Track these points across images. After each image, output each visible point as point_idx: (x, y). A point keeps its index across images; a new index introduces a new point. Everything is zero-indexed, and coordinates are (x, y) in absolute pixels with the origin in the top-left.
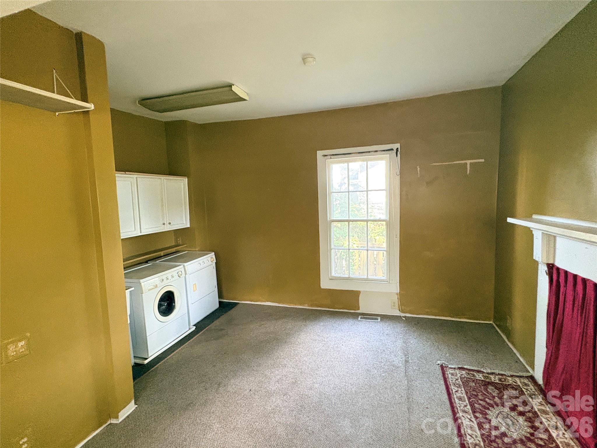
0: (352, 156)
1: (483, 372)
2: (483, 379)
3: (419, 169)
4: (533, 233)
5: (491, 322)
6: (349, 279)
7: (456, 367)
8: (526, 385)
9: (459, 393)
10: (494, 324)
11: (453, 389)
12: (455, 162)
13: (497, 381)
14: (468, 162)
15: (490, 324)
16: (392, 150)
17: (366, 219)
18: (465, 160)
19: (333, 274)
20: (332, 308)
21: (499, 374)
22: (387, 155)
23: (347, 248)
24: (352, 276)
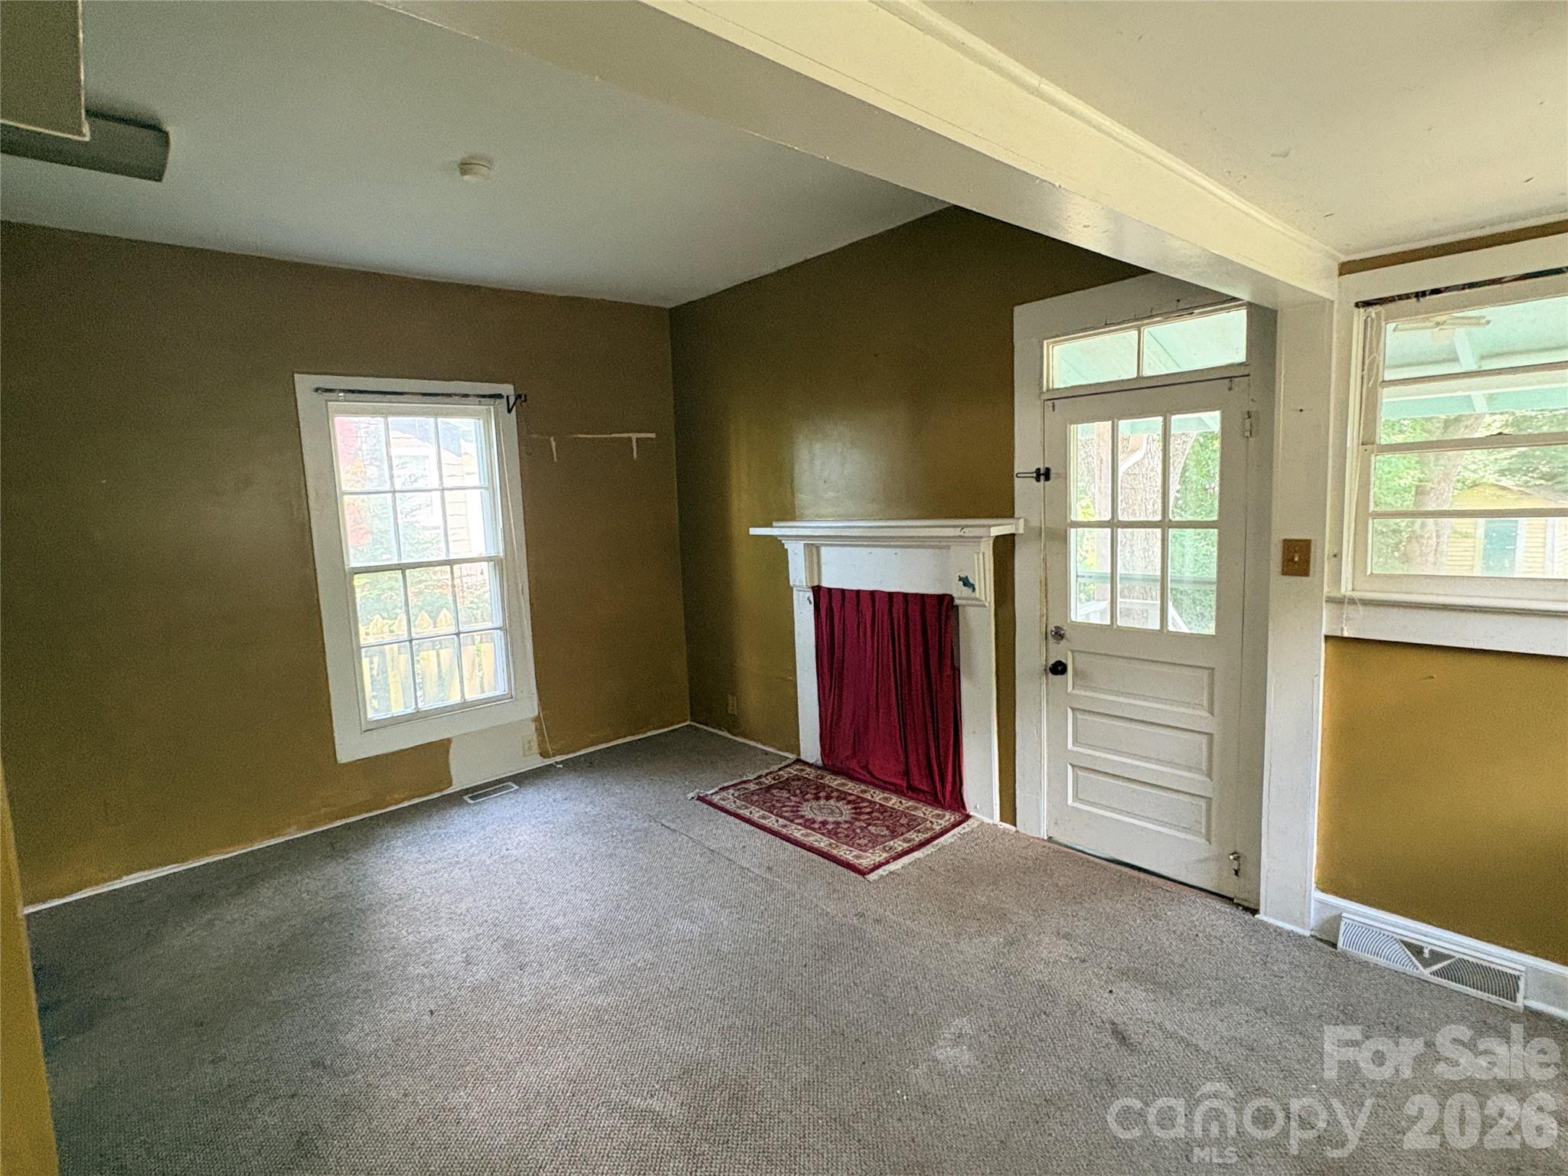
0: (406, 400)
1: (751, 781)
2: (758, 787)
3: (554, 444)
4: (786, 547)
5: (688, 723)
6: (418, 716)
7: (716, 789)
8: (802, 770)
9: (756, 814)
10: (693, 723)
11: (746, 813)
12: (613, 435)
13: (773, 782)
14: (634, 436)
15: (687, 726)
16: (500, 396)
17: (443, 557)
18: (627, 432)
19: (371, 715)
20: (376, 810)
21: (767, 774)
22: (490, 408)
23: (406, 637)
24: (423, 706)
